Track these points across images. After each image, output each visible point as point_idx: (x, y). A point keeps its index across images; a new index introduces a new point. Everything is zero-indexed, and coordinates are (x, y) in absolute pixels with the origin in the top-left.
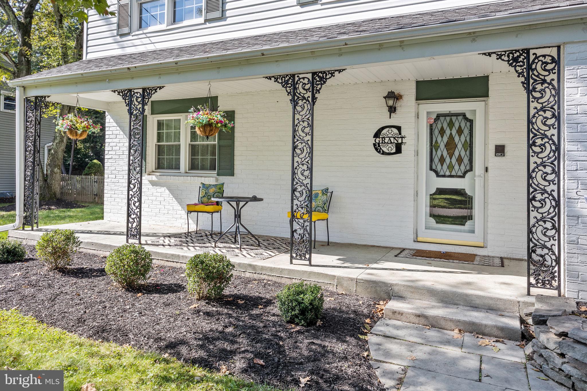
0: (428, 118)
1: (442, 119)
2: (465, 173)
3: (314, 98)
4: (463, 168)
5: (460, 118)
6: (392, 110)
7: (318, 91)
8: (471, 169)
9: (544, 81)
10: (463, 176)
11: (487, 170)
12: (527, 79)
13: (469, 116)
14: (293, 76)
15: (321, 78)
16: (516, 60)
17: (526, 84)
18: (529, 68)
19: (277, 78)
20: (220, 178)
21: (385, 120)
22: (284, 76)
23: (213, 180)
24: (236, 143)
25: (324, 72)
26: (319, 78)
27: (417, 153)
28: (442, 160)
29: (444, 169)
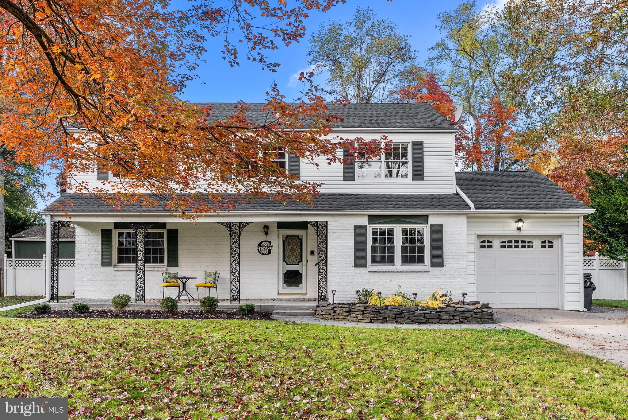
0: (283, 238)
1: (289, 238)
2: (299, 263)
3: (240, 233)
4: (298, 261)
5: (296, 238)
6: (266, 233)
7: (242, 230)
8: (301, 261)
9: (322, 233)
10: (298, 264)
11: (307, 261)
12: (317, 231)
13: (300, 237)
14: (230, 223)
15: (243, 225)
16: (314, 224)
17: (317, 233)
18: (318, 228)
19: (222, 223)
20: (169, 268)
21: (263, 238)
22: (226, 223)
23: (165, 269)
24: (179, 248)
25: (244, 223)
26: (242, 225)
27: (278, 254)
28: (289, 257)
29: (290, 261)
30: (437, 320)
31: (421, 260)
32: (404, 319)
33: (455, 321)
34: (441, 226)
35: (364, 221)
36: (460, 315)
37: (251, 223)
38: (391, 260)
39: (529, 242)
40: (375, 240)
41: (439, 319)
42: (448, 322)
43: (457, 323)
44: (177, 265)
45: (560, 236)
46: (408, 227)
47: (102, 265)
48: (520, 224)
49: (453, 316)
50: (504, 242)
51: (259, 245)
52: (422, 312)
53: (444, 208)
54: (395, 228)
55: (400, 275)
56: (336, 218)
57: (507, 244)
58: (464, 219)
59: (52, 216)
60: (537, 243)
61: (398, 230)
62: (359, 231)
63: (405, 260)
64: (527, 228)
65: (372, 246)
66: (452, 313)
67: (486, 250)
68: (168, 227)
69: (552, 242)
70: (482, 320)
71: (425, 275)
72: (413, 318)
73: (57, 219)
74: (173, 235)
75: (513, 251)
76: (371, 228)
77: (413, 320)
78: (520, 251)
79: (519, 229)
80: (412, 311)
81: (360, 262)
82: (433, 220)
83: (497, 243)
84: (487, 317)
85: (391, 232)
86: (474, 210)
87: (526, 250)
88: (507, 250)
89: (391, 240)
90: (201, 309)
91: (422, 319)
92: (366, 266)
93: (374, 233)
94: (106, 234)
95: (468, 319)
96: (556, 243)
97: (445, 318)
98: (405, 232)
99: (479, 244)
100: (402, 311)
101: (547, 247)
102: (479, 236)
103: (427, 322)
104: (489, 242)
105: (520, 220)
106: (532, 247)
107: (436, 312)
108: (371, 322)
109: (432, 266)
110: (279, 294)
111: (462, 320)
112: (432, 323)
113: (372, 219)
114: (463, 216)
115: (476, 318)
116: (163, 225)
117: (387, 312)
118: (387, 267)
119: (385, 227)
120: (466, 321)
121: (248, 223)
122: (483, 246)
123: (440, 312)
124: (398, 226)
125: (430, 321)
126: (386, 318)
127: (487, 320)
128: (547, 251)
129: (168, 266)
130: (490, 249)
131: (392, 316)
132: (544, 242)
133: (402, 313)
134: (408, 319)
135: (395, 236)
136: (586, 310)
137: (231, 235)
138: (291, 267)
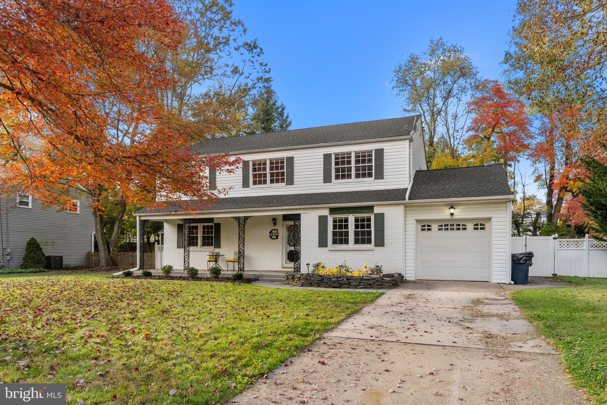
0: (287, 227)
1: (291, 227)
6: (275, 224)
7: (246, 222)
14: (239, 217)
19: (234, 218)
20: (215, 249)
21: (273, 227)
22: (236, 217)
23: (212, 250)
24: (221, 236)
25: (247, 217)
26: (246, 218)
27: (283, 239)
28: (291, 241)
29: (292, 244)
30: (348, 285)
31: (369, 242)
32: (323, 284)
33: (360, 286)
34: (383, 214)
35: (326, 212)
36: (365, 282)
37: (252, 216)
38: (347, 242)
39: (463, 225)
40: (335, 227)
41: (350, 285)
42: (356, 287)
43: (362, 288)
44: (220, 247)
45: (489, 219)
46: (360, 215)
47: (178, 247)
48: (452, 211)
49: (360, 283)
50: (442, 226)
51: (270, 232)
52: (336, 279)
53: (386, 200)
54: (349, 217)
55: (351, 252)
56: (306, 211)
57: (443, 227)
58: (401, 209)
59: (140, 216)
60: (470, 226)
61: (351, 218)
62: (323, 220)
63: (357, 242)
64: (459, 213)
65: (333, 232)
66: (359, 281)
67: (427, 232)
68: (215, 222)
69: (484, 225)
70: (382, 286)
71: (370, 252)
72: (330, 284)
73: (143, 218)
74: (218, 226)
75: (449, 232)
76: (332, 218)
77: (330, 285)
78: (455, 233)
79: (452, 214)
80: (330, 279)
81: (323, 243)
82: (377, 210)
83: (435, 227)
84: (386, 284)
85: (346, 220)
86: (408, 200)
87: (461, 232)
88: (444, 232)
89: (346, 227)
90: (209, 276)
91: (336, 285)
92: (326, 246)
93: (335, 221)
94: (180, 228)
95: (372, 286)
96: (487, 226)
97: (353, 284)
98: (357, 220)
99: (420, 228)
100: (323, 278)
101: (479, 229)
102: (418, 221)
103: (340, 287)
104: (429, 226)
105: (452, 207)
106: (465, 229)
107: (347, 280)
108: (302, 286)
109: (375, 245)
110: (283, 268)
111: (366, 286)
112: (344, 288)
113: (333, 211)
114: (401, 206)
115: (378, 285)
116: (211, 220)
117: (312, 279)
118: (343, 247)
119: (343, 216)
120: (369, 287)
121: (250, 217)
122: (423, 230)
123: (350, 279)
124: (351, 215)
125: (343, 286)
126: (312, 283)
127: (385, 286)
128: (479, 232)
129: (214, 248)
130: (429, 231)
131: (315, 281)
132: (477, 225)
133: (323, 279)
134: (327, 284)
135: (349, 223)
136: (513, 282)
137: (239, 226)
138: (292, 248)
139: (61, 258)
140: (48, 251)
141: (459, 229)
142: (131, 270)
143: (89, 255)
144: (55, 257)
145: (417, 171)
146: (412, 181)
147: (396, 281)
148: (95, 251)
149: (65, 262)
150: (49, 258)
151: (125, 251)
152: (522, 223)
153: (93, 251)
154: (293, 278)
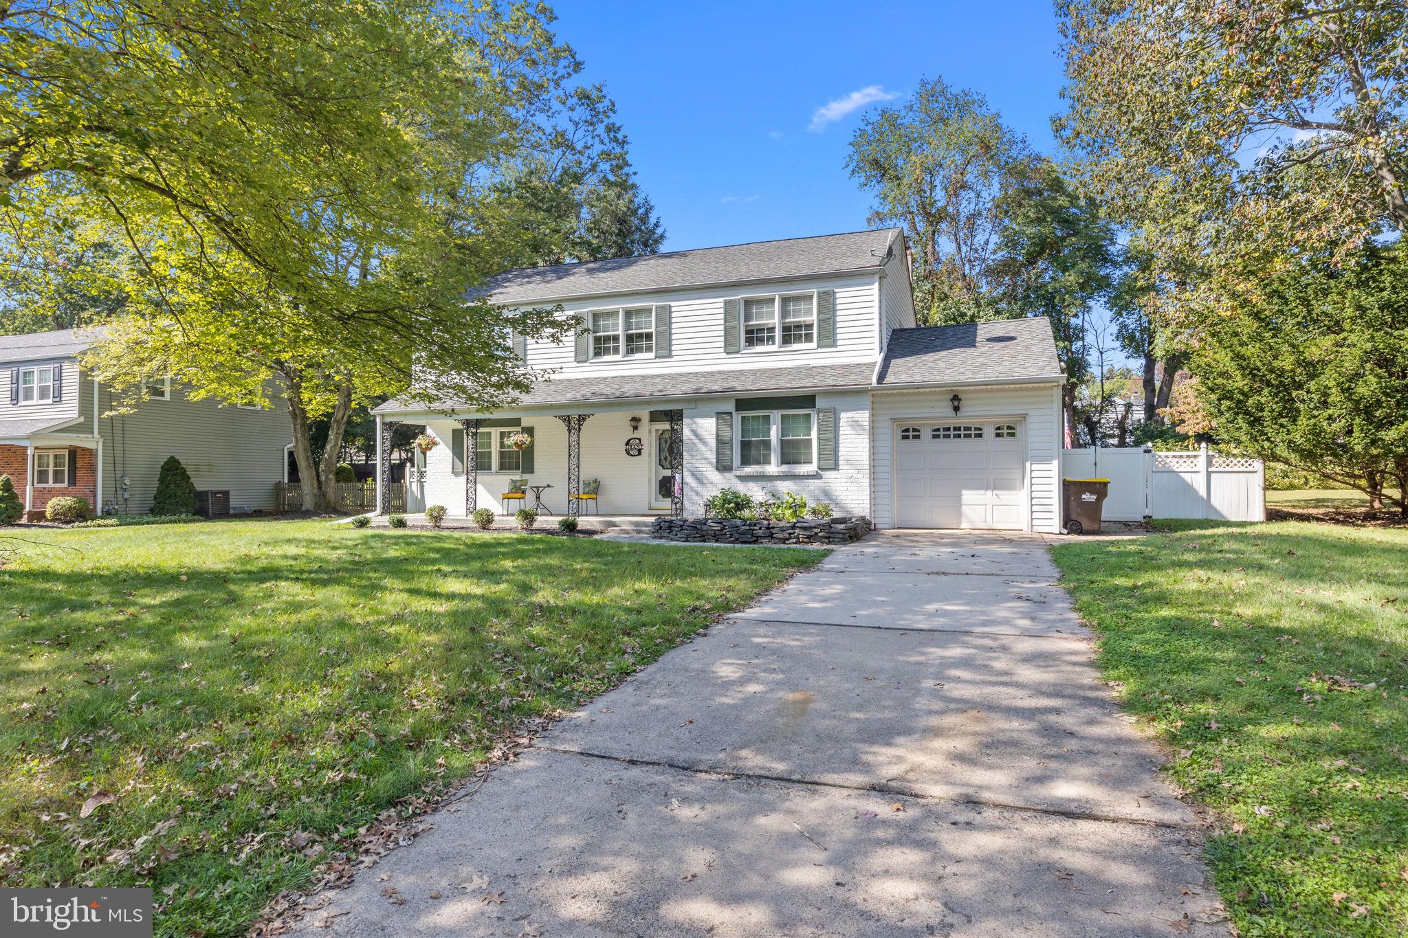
0: (657, 433)
1: (665, 433)
3: (582, 427)
6: (635, 428)
7: (584, 424)
14: (568, 416)
15: (584, 417)
19: (559, 417)
20: (523, 475)
21: (630, 434)
22: (563, 416)
24: (535, 450)
25: (584, 415)
26: (582, 418)
27: (650, 455)
28: (666, 459)
29: (667, 464)
30: (769, 539)
31: (807, 459)
32: (724, 537)
33: (791, 541)
34: (833, 410)
35: (728, 407)
36: (800, 532)
37: (592, 415)
38: (767, 460)
39: (976, 429)
40: (745, 433)
42: (784, 541)
43: (794, 543)
44: (532, 471)
45: (1022, 418)
46: (792, 412)
47: (453, 473)
48: (956, 403)
49: (790, 534)
50: (938, 430)
51: (627, 444)
54: (772, 416)
55: (776, 479)
56: (693, 405)
57: (941, 433)
58: (866, 400)
59: (383, 416)
60: (989, 430)
61: (775, 418)
62: (722, 420)
63: (785, 459)
64: (968, 407)
65: (742, 442)
66: (790, 530)
67: (911, 442)
68: (523, 425)
69: (1014, 428)
70: (831, 540)
71: (810, 480)
73: (388, 420)
75: (952, 442)
76: (740, 416)
77: (737, 539)
78: (963, 441)
79: (957, 410)
81: (723, 464)
82: (822, 403)
83: (926, 434)
84: (837, 535)
85: (766, 421)
86: (877, 385)
87: (973, 440)
88: (942, 441)
89: (767, 432)
90: (515, 526)
91: (748, 537)
92: (730, 469)
93: (745, 422)
94: (458, 436)
95: (812, 539)
96: (1020, 429)
98: (785, 420)
99: (900, 434)
100: (725, 526)
101: (1005, 435)
102: (899, 422)
103: (755, 541)
104: (915, 430)
105: (957, 397)
106: (980, 435)
107: (767, 529)
108: (687, 540)
109: (821, 467)
110: (652, 507)
111: (801, 540)
113: (741, 403)
114: (864, 394)
115: (822, 537)
116: (517, 421)
117: (705, 527)
118: (760, 469)
119: (761, 413)
120: (807, 541)
121: (589, 416)
122: (905, 437)
123: (773, 527)
124: (774, 411)
125: (760, 539)
126: (704, 535)
127: (837, 539)
128: (1006, 440)
129: (522, 472)
130: (916, 441)
131: (710, 532)
132: (1002, 427)
134: (731, 536)
135: (771, 427)
136: (1065, 531)
137: (570, 431)
138: (668, 473)
139: (226, 494)
140: (200, 484)
141: (969, 436)
142: (368, 515)
143: (278, 487)
144: (214, 493)
145: (894, 331)
146: (885, 348)
147: (855, 529)
148: (290, 480)
149: (234, 502)
150: (202, 496)
151: (347, 480)
152: (1099, 422)
153: (286, 481)
154: (670, 527)
